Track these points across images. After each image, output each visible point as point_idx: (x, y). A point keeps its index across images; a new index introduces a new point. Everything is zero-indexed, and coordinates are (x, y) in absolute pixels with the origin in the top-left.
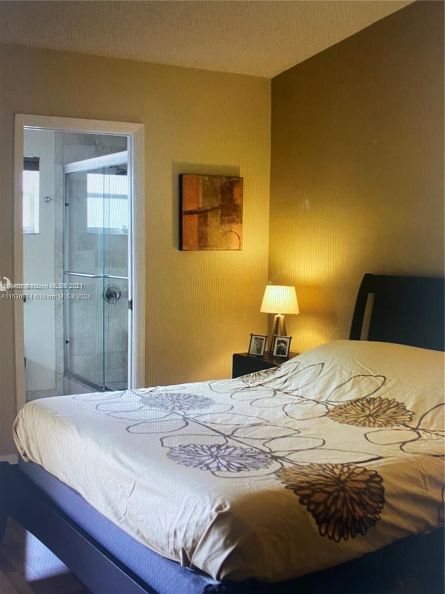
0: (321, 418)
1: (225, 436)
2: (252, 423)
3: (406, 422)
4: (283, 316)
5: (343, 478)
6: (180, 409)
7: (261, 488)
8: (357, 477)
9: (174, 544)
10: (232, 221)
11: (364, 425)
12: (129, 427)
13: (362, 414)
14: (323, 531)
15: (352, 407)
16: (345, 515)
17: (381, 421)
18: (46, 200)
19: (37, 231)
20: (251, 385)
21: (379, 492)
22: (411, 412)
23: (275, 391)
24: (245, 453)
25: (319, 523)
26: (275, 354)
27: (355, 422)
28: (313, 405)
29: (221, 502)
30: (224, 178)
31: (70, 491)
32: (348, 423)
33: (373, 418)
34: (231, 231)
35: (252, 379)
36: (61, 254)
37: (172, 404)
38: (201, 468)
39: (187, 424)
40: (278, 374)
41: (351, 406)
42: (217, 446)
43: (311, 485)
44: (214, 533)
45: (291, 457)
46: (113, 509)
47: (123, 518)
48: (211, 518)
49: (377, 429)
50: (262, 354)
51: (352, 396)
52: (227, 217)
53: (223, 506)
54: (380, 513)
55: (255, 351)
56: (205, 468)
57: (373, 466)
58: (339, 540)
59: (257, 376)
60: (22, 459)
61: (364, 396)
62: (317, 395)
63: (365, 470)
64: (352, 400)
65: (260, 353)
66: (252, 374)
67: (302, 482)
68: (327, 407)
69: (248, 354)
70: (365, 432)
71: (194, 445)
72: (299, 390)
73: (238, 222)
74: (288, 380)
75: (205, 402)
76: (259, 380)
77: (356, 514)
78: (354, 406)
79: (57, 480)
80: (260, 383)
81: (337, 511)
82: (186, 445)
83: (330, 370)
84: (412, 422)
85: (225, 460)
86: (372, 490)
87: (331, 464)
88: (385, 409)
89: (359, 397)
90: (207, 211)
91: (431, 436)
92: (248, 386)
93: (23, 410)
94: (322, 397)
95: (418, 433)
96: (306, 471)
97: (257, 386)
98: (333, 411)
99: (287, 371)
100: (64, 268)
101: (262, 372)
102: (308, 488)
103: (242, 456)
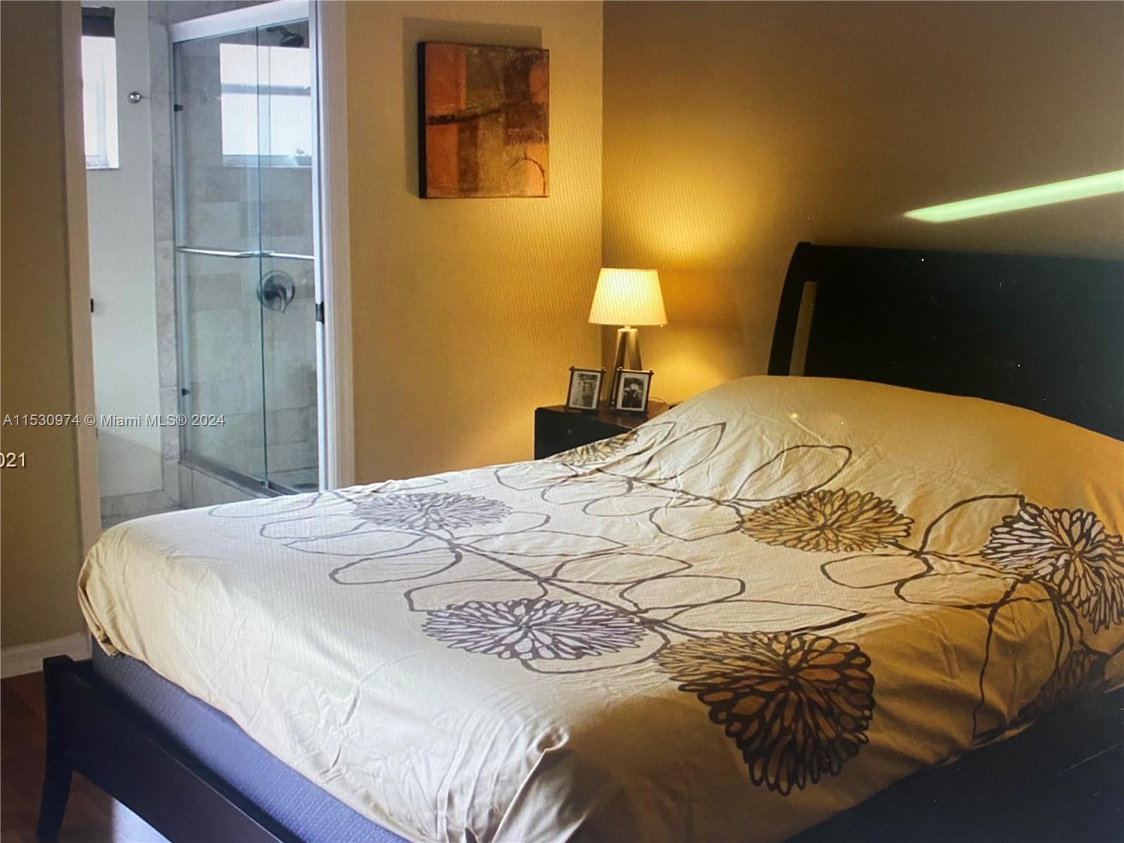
0: (729, 535)
1: (541, 581)
2: (592, 549)
3: (899, 539)
4: (634, 331)
5: (793, 662)
6: (441, 527)
7: (630, 694)
8: (819, 659)
9: (448, 823)
10: (529, 138)
11: (817, 547)
12: (336, 571)
13: (810, 526)
14: (758, 775)
15: (788, 511)
16: (800, 738)
17: (851, 539)
18: (131, 98)
19: (114, 163)
20: (580, 471)
21: (864, 686)
22: (907, 518)
23: (630, 481)
24: (585, 616)
25: (749, 758)
26: (619, 406)
27: (799, 542)
28: (709, 507)
29: (548, 730)
30: (510, 50)
31: (211, 715)
32: (784, 543)
33: (832, 532)
34: (526, 158)
35: (580, 459)
36: (169, 212)
37: (424, 516)
38: (500, 655)
39: (459, 558)
40: (633, 447)
41: (786, 508)
42: (525, 602)
43: (731, 681)
44: (536, 797)
45: (681, 620)
46: (308, 751)
47: (333, 770)
48: (530, 764)
49: (844, 554)
50: (594, 406)
51: (787, 487)
52: (517, 130)
53: (554, 737)
54: (866, 728)
55: (581, 401)
56: (507, 654)
57: (848, 634)
58: (789, 789)
59: (591, 451)
60: (102, 650)
61: (810, 487)
62: (716, 487)
63: (835, 643)
64: (788, 497)
65: (591, 405)
66: (579, 449)
67: (711, 675)
68: (738, 512)
69: (567, 407)
70: (823, 563)
71: (478, 603)
72: (679, 478)
73: (541, 139)
74: (655, 457)
75: (491, 509)
76: (596, 460)
77: (821, 734)
78: (793, 508)
79: (179, 691)
80: (599, 466)
81: (784, 731)
82: (462, 603)
83: (739, 437)
84: (910, 537)
85: (548, 634)
86: (851, 684)
87: (765, 634)
88: (855, 513)
89: (800, 490)
90: (475, 117)
91: (952, 567)
92: (574, 473)
93: (99, 544)
94: (724, 492)
95: (926, 561)
96: (718, 650)
97: (592, 473)
98: (751, 520)
99: (650, 439)
100: (174, 239)
101: (600, 444)
102: (726, 687)
103: (579, 622)
